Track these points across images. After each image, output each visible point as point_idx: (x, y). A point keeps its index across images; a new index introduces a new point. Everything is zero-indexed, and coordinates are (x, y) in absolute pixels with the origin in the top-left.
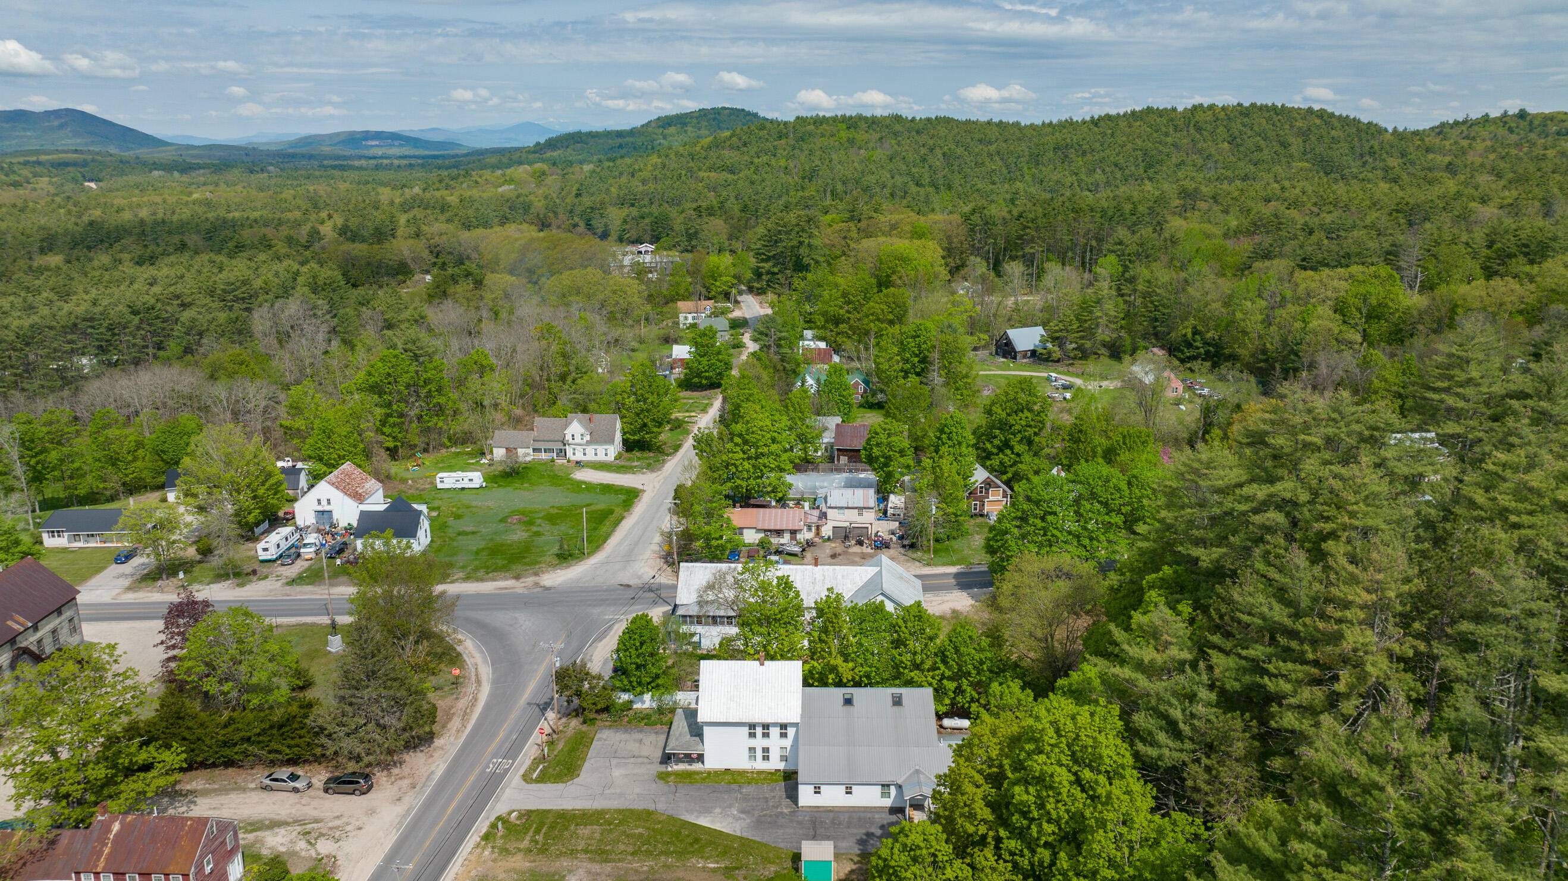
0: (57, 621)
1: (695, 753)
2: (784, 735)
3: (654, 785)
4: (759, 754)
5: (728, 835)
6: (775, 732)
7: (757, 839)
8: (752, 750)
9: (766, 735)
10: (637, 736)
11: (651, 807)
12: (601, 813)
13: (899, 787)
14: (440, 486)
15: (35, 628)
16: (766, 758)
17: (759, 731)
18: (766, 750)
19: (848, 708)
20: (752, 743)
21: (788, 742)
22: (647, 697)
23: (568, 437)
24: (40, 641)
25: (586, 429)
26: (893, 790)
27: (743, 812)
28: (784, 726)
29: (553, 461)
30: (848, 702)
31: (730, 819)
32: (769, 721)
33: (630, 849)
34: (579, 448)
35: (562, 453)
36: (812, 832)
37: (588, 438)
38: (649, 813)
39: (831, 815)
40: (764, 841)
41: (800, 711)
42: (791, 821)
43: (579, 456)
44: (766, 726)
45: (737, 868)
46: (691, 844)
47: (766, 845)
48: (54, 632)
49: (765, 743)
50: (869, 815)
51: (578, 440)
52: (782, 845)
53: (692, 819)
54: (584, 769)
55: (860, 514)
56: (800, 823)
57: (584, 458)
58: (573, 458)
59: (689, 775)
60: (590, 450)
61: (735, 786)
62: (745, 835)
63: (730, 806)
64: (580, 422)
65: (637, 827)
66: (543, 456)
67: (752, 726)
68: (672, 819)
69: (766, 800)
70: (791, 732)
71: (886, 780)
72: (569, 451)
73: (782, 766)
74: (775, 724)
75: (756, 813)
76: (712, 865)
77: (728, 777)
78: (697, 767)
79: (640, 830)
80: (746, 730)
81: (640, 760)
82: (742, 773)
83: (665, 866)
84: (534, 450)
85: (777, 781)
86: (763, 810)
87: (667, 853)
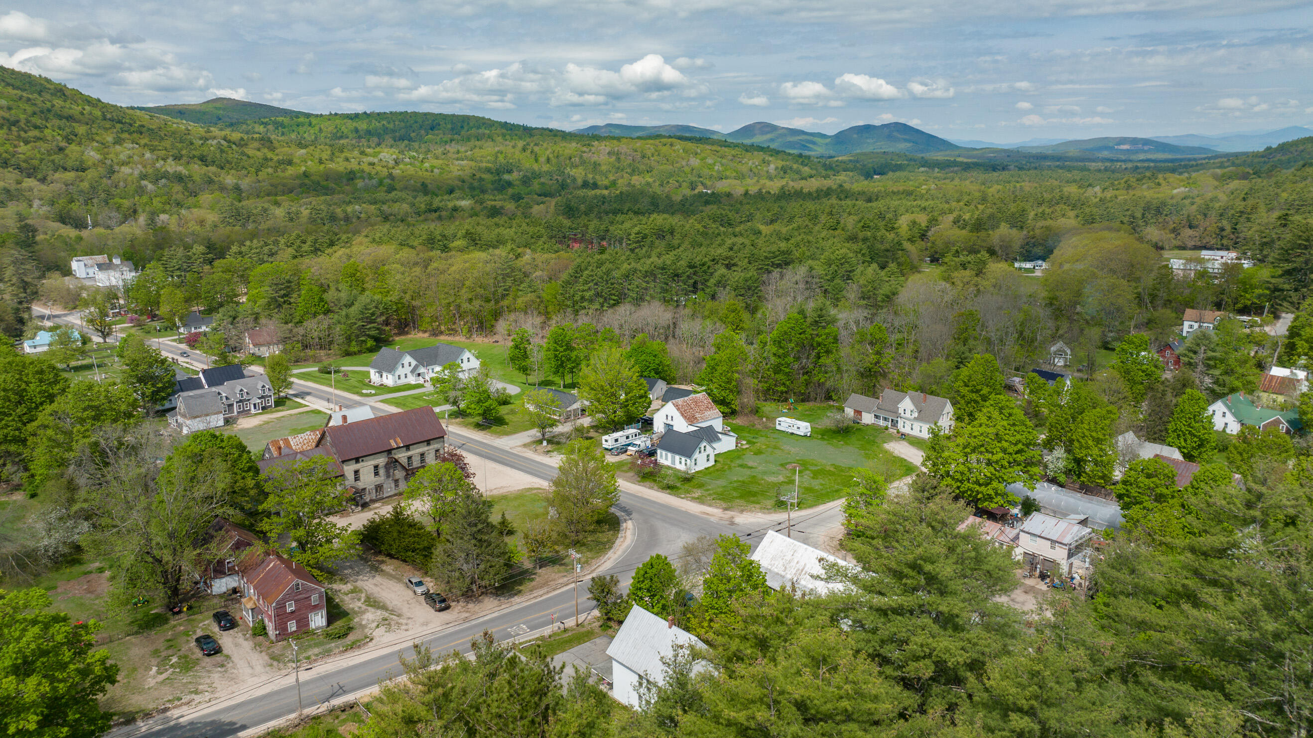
0: (426, 448)
14: (778, 427)
15: (407, 447)
23: (901, 411)
24: (410, 458)
25: (916, 406)
29: (887, 428)
34: (908, 423)
35: (894, 423)
37: (916, 415)
43: (907, 430)
48: (422, 455)
51: (908, 415)
55: (1053, 548)
57: (911, 432)
58: (902, 430)
60: (917, 425)
64: (912, 399)
66: (882, 423)
72: (900, 423)
84: (875, 416)
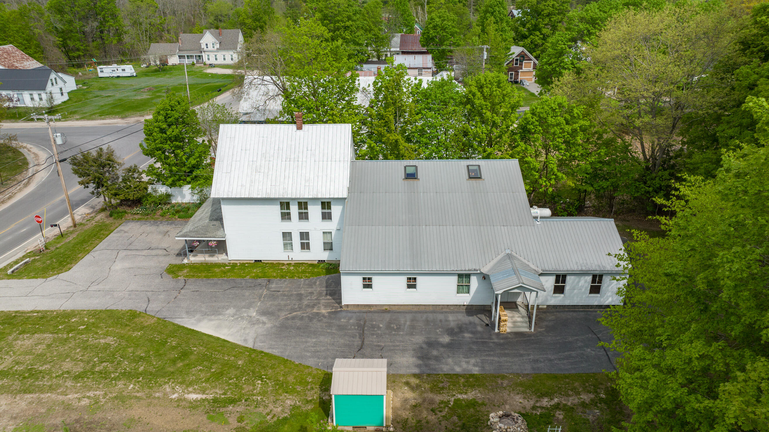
1: (213, 238)
2: (327, 217)
3: (158, 280)
4: (296, 241)
5: (235, 346)
6: (314, 211)
7: (275, 352)
8: (287, 236)
9: (304, 216)
10: (163, 228)
11: (140, 306)
12: (66, 315)
13: (485, 277)
14: (101, 75)
16: (305, 246)
17: (294, 210)
18: (304, 236)
19: (411, 182)
20: (287, 226)
21: (332, 226)
22: (187, 189)
23: (203, 46)
25: (216, 39)
26: (474, 282)
27: (264, 313)
28: (326, 204)
29: (193, 64)
30: (411, 176)
31: (244, 323)
32: (307, 195)
33: (79, 369)
34: (212, 54)
35: (200, 58)
36: (357, 341)
37: (218, 46)
38: (133, 315)
39: (387, 317)
40: (285, 355)
41: (347, 184)
42: (330, 325)
43: (212, 61)
44: (303, 205)
45: (233, 401)
46: (174, 361)
47: (285, 362)
49: (304, 226)
50: (440, 317)
51: (210, 47)
52: (311, 362)
53: (189, 323)
54: (81, 262)
55: (420, 74)
56: (341, 328)
57: (215, 62)
58: (208, 62)
59: (207, 267)
60: (220, 55)
61: (263, 281)
62: (259, 346)
63: (248, 307)
64: (211, 34)
65: (106, 335)
66: (187, 61)
67: (285, 204)
68: (163, 323)
69: (300, 297)
70: (336, 210)
71: (465, 267)
72: (205, 56)
73: (325, 256)
74: (314, 200)
75: (283, 315)
76: (193, 396)
77: (257, 271)
78: (219, 258)
79: (110, 340)
80: (276, 209)
81: (154, 252)
82: (275, 265)
83: (121, 398)
84: (180, 57)
85: (318, 274)
86: (293, 310)
87: (128, 376)
